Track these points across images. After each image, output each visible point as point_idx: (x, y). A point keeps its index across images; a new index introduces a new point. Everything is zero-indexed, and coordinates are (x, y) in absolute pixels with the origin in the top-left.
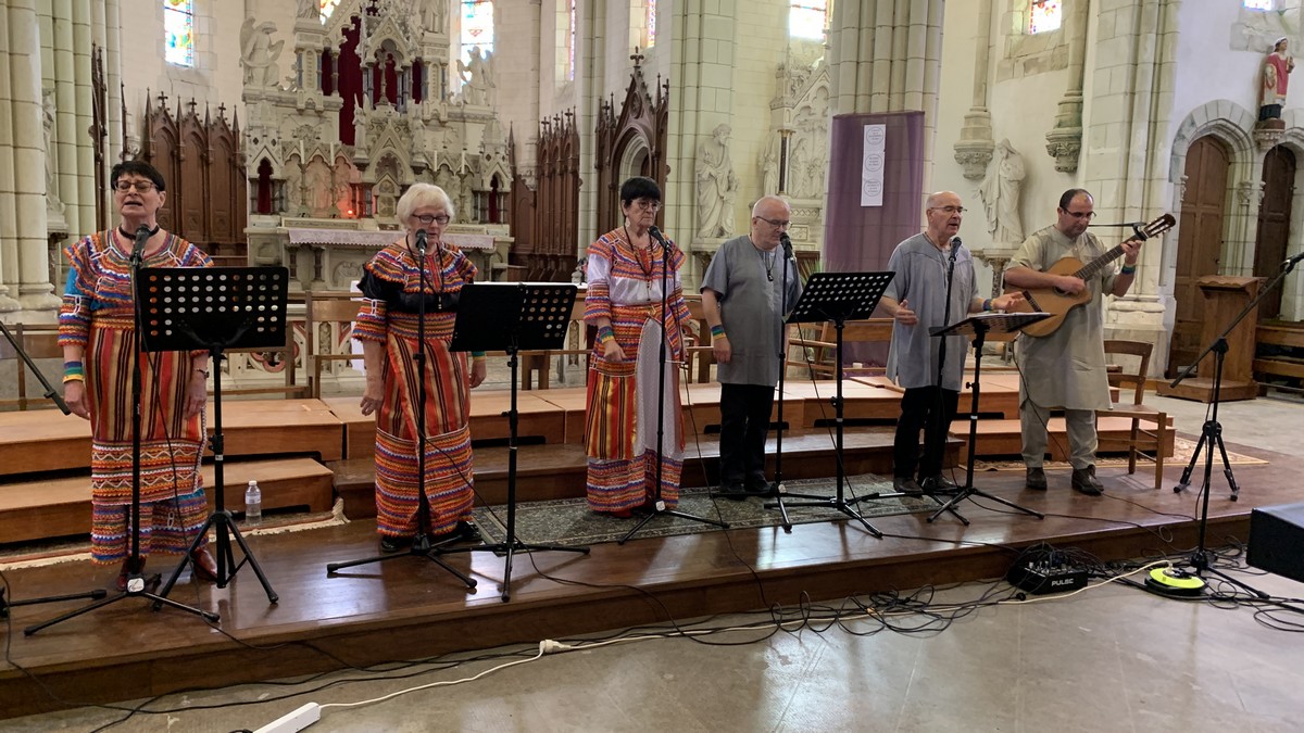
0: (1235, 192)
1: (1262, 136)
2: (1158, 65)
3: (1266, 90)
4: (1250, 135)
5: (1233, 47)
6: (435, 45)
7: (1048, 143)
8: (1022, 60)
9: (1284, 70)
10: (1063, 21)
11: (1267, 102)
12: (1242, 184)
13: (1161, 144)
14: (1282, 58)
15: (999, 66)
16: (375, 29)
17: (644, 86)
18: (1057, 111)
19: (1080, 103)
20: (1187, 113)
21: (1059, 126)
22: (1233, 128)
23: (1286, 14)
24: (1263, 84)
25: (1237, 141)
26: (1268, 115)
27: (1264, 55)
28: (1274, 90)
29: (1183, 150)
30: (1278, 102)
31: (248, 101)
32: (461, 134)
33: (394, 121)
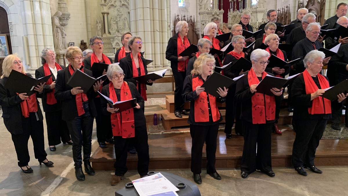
31: (200, 14)
32: (256, 17)
33: (239, 15)
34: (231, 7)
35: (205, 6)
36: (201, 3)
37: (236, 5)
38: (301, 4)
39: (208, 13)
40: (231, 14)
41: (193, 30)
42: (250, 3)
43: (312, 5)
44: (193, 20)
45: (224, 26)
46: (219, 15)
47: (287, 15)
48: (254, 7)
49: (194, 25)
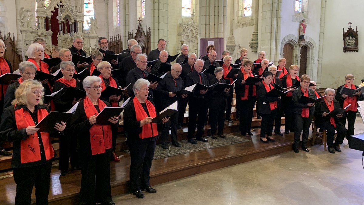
0: (294, 57)
1: (300, 43)
2: (277, 25)
3: (301, 32)
4: (297, 43)
5: (293, 21)
6: (80, 16)
7: (250, 45)
8: (242, 23)
9: (305, 27)
10: (252, 13)
11: (301, 35)
12: (296, 55)
13: (278, 46)
14: (304, 24)
15: (236, 25)
16: (63, 12)
17: (142, 29)
18: (251, 36)
19: (257, 35)
20: (283, 38)
21: (252, 40)
22: (294, 41)
23: (304, 13)
24: (300, 30)
25: (294, 44)
26: (301, 38)
27: (300, 23)
28: (303, 32)
29: (283, 47)
30: (303, 35)
31: (22, 32)
32: (88, 42)
33: (70, 39)
34: (60, 29)
35: (28, 24)
36: (23, 19)
37: (66, 27)
38: (131, 34)
39: (32, 33)
40: (61, 37)
41: (12, 49)
42: (82, 27)
43: (140, 37)
44: (12, 38)
45: (53, 48)
46: (47, 36)
47: (119, 43)
48: (86, 32)
49: (14, 45)
